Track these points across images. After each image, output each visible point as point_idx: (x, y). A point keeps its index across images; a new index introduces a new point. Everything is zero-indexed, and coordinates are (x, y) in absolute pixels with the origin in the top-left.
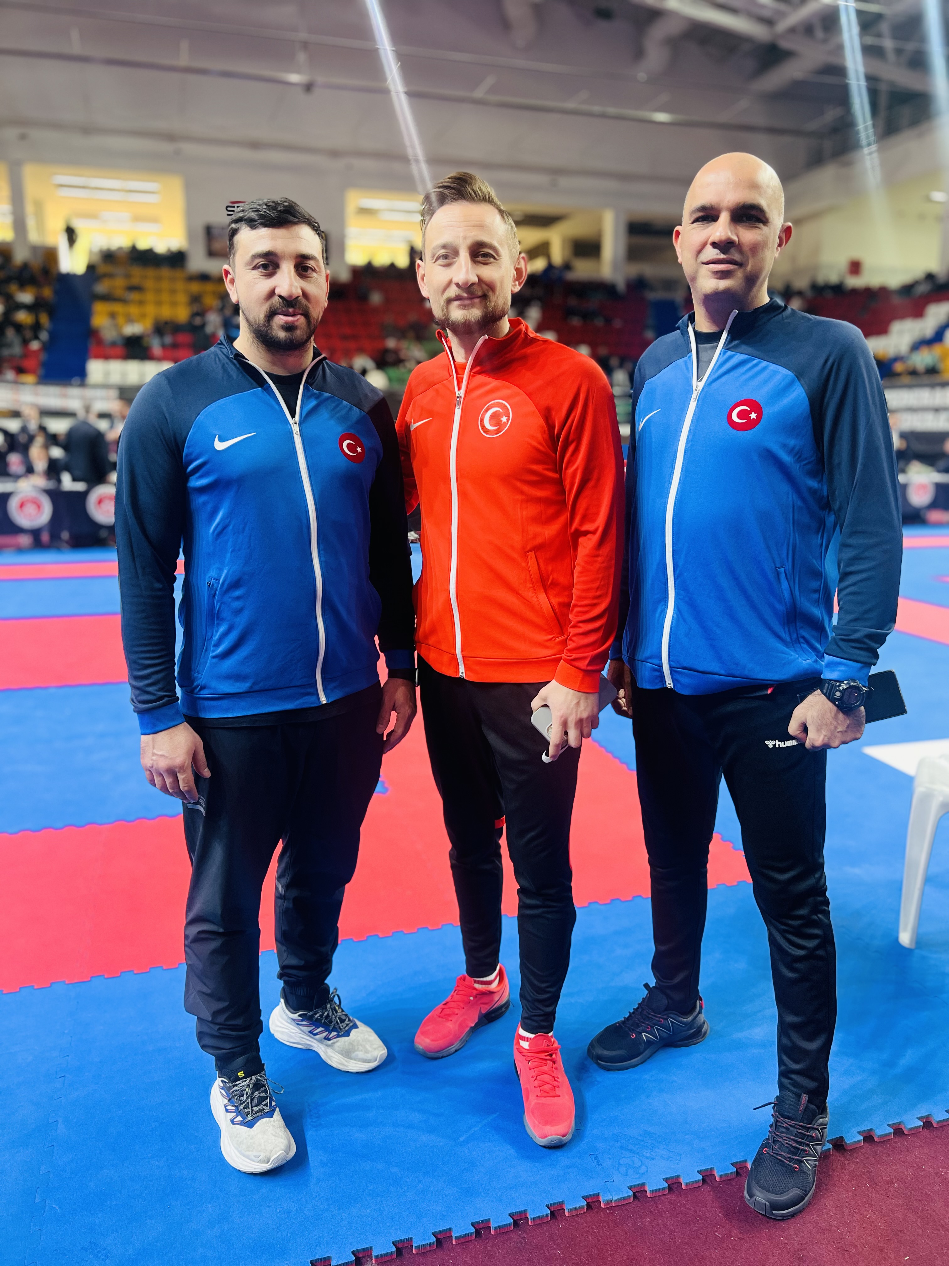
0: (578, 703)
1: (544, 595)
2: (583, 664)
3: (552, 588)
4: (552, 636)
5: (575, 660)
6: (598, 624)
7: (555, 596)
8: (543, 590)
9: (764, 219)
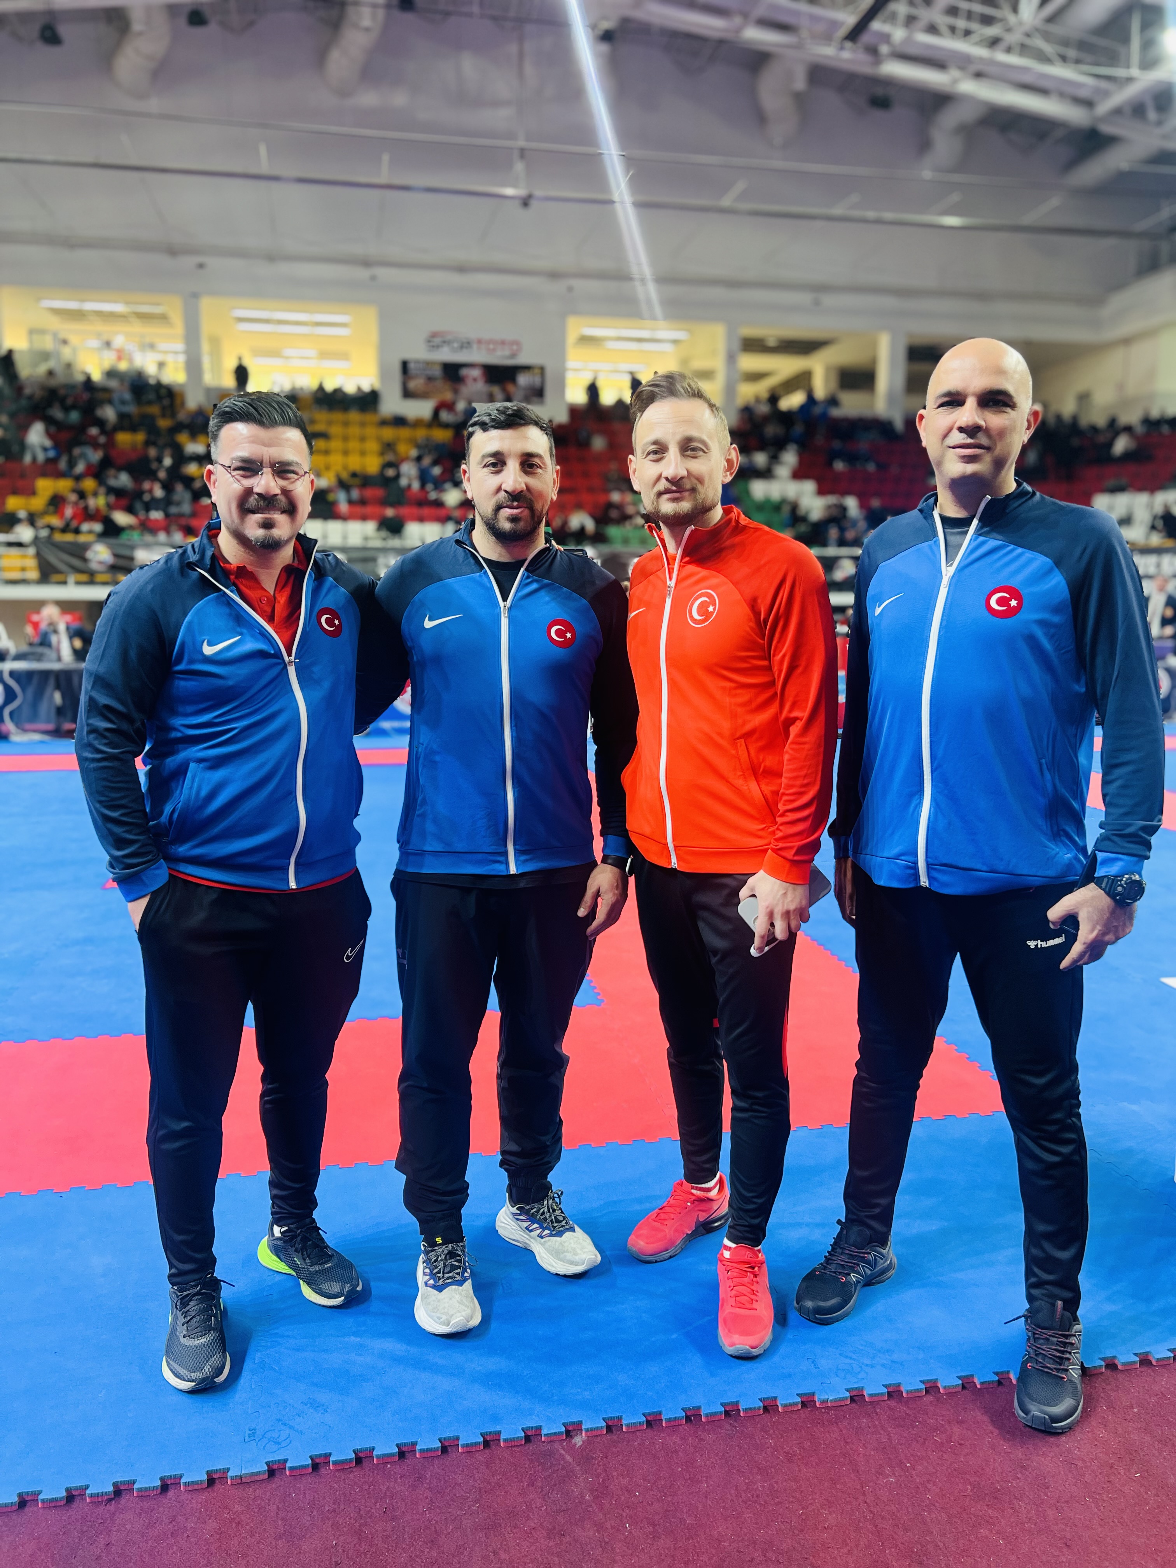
0: (785, 894)
1: (755, 783)
2: (790, 854)
3: (764, 777)
4: (764, 826)
5: (781, 849)
6: (805, 813)
7: (767, 784)
8: (754, 778)
9: (1011, 404)
